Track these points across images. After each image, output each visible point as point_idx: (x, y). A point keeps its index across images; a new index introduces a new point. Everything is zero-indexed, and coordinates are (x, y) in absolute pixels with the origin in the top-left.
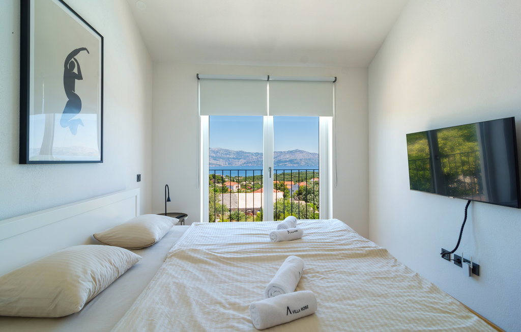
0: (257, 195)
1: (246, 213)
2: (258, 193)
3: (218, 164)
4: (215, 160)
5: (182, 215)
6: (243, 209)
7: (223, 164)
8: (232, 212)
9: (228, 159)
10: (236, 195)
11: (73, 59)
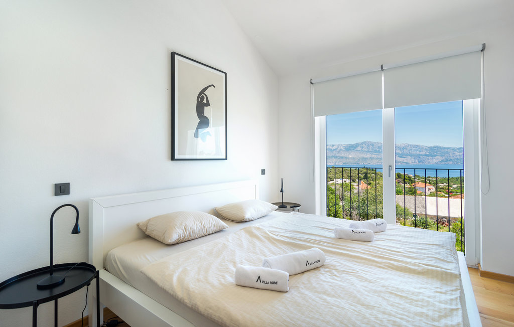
0: (455, 202)
1: (437, 221)
2: (458, 199)
3: (405, 161)
4: (401, 157)
5: (295, 205)
6: (434, 216)
7: (411, 162)
8: (418, 218)
9: (419, 156)
10: (423, 198)
11: (203, 95)
